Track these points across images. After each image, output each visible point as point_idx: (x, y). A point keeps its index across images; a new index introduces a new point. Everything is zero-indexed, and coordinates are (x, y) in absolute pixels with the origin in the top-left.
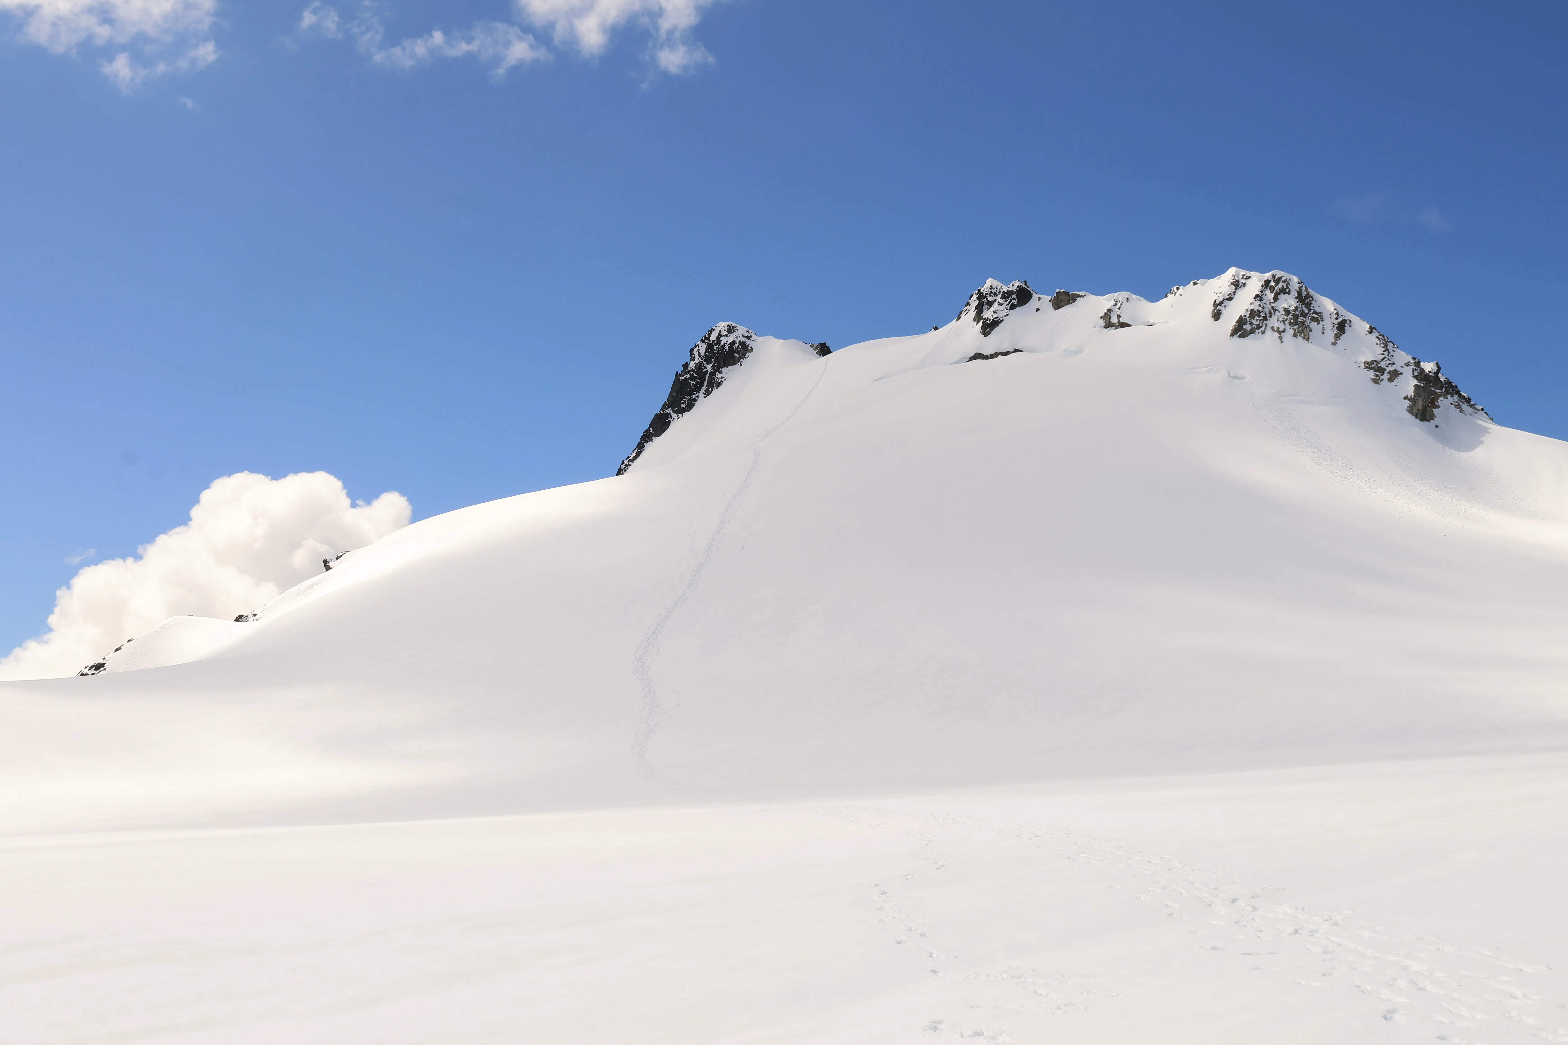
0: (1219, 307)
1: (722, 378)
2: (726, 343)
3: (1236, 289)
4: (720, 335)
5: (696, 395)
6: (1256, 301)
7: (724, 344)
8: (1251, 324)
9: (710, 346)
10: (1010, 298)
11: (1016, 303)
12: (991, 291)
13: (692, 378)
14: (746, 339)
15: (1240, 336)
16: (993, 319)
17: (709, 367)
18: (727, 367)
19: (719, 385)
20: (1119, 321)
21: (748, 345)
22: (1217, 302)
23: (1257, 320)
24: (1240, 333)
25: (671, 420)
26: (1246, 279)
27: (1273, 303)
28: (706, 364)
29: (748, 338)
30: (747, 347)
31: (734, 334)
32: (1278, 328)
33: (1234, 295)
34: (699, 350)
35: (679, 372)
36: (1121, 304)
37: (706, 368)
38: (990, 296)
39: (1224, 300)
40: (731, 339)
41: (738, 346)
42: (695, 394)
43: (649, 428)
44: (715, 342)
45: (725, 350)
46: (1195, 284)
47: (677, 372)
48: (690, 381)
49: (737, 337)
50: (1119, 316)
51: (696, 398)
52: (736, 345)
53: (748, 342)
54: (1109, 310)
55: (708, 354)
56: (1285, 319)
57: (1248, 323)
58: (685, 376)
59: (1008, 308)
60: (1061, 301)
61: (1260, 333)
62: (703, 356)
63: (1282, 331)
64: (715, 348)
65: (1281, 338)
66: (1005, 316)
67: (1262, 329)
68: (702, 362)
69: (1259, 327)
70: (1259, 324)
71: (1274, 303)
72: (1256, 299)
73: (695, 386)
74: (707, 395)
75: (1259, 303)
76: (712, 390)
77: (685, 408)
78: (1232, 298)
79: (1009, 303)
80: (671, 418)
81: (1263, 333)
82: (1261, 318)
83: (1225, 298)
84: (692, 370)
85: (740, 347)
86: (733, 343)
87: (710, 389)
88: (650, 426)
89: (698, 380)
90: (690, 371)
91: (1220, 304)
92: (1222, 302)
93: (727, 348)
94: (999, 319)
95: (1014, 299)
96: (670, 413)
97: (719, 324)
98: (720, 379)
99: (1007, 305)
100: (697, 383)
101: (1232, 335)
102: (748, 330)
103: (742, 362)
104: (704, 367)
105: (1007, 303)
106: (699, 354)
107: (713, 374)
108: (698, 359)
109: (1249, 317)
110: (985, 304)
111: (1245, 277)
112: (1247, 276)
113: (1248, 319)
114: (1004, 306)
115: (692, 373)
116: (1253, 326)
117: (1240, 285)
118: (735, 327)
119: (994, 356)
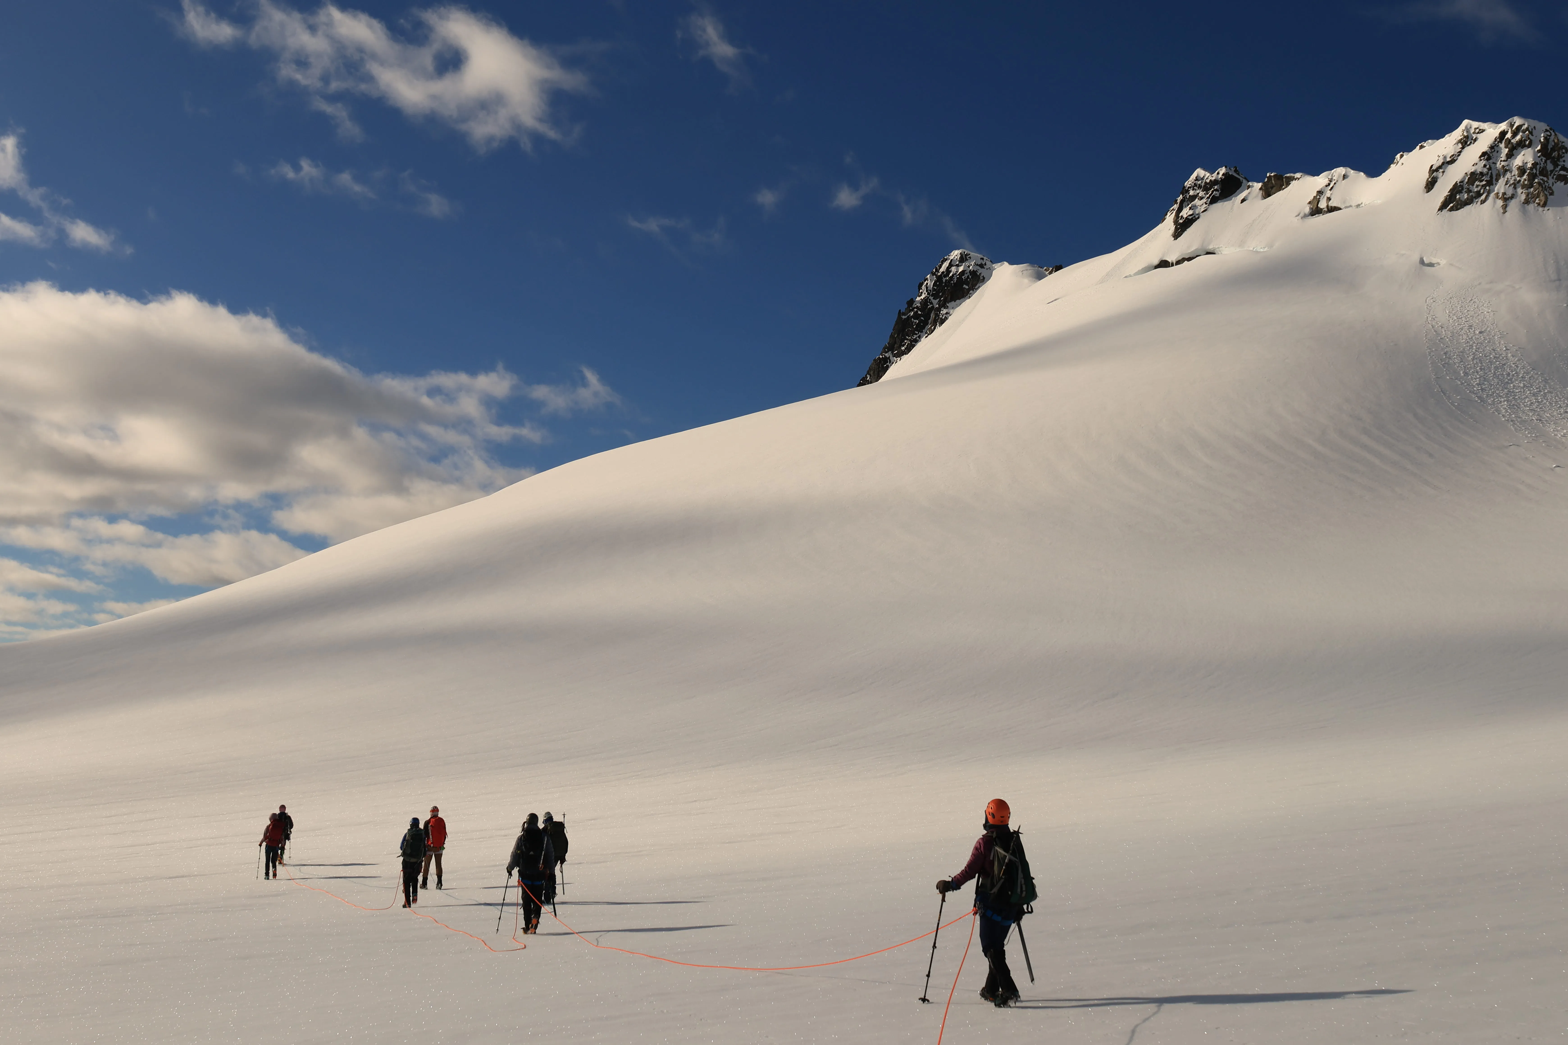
0: (1435, 174)
1: (947, 313)
2: (956, 274)
3: (1463, 148)
4: (951, 265)
5: (918, 335)
6: (1481, 160)
7: (953, 275)
8: (1469, 191)
9: (939, 279)
10: (1212, 189)
11: (1218, 195)
12: (1195, 184)
13: (916, 316)
14: (978, 268)
15: (1451, 210)
16: (1186, 218)
17: (935, 302)
18: (955, 301)
19: (942, 322)
20: (1328, 206)
21: (980, 274)
22: (1434, 168)
23: (1477, 186)
24: (1452, 205)
25: (890, 365)
26: (1478, 133)
27: (1504, 161)
28: (933, 299)
29: (982, 266)
30: (979, 277)
31: (967, 263)
32: (1504, 194)
33: (1459, 155)
34: (927, 284)
35: (903, 310)
36: (1335, 183)
37: (931, 303)
38: (1193, 190)
39: (1443, 164)
40: (961, 269)
41: (968, 277)
42: (916, 334)
43: (866, 375)
44: (945, 273)
45: (952, 282)
46: (1422, 147)
47: (900, 310)
48: (912, 319)
49: (969, 267)
50: (1329, 199)
51: (918, 339)
52: (966, 276)
53: (980, 271)
54: (1320, 193)
55: (936, 288)
56: (1516, 182)
57: (1463, 191)
58: (909, 314)
59: (1208, 202)
60: (1272, 188)
61: (1479, 203)
62: (930, 291)
63: (1509, 198)
64: (944, 281)
65: (1505, 207)
66: (1203, 212)
67: (1483, 197)
68: (928, 297)
69: (1479, 194)
70: (1480, 191)
71: (1506, 161)
72: (1482, 158)
73: (918, 325)
74: (928, 335)
75: (1484, 163)
76: (935, 328)
77: (905, 350)
78: (1455, 160)
79: (1210, 195)
80: (890, 363)
81: (1483, 202)
82: (1484, 183)
83: (1446, 162)
84: (917, 307)
85: (970, 277)
86: (963, 272)
87: (933, 328)
88: (868, 373)
89: (922, 318)
90: (914, 308)
91: (1437, 170)
92: (1440, 167)
93: (955, 280)
94: (1194, 217)
95: (1216, 190)
96: (889, 357)
97: (952, 254)
98: (945, 315)
99: (1208, 198)
100: (921, 321)
101: (1441, 209)
102: (982, 257)
103: (971, 294)
104: (930, 302)
105: (1208, 196)
106: (927, 288)
107: (939, 310)
108: (925, 294)
109: (1467, 183)
110: (1186, 200)
111: (1477, 130)
112: (1480, 130)
113: (1466, 186)
114: (1204, 200)
115: (915, 309)
116: (1471, 194)
117: (1468, 143)
118: (969, 254)
119: (1178, 262)
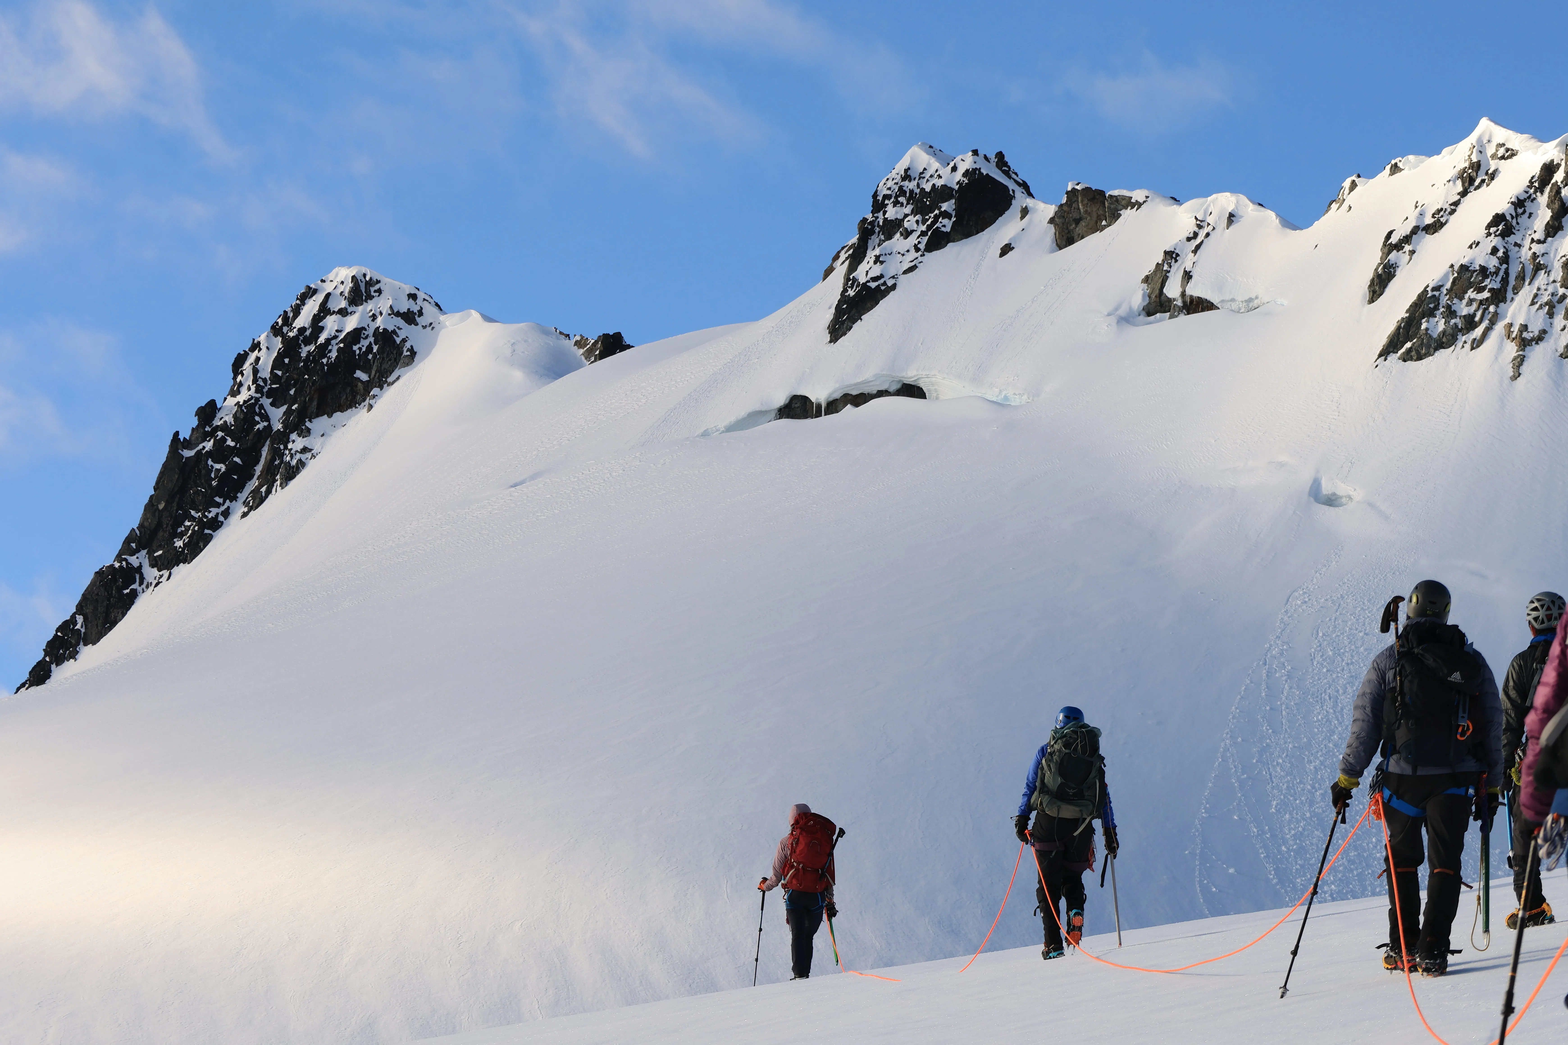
0: (1393, 256)
1: (305, 450)
2: (335, 337)
3: (1464, 193)
4: (324, 311)
5: (223, 508)
6: (1489, 234)
7: (328, 341)
8: (1451, 313)
9: (291, 347)
10: (937, 212)
11: (948, 229)
12: (901, 188)
13: (220, 453)
14: (400, 322)
15: (1406, 358)
16: (864, 284)
17: (277, 416)
18: (330, 416)
19: (291, 473)
20: (1183, 294)
21: (404, 341)
22: (1394, 240)
23: (1471, 301)
24: (1408, 345)
25: (140, 589)
26: (1503, 158)
27: (1539, 242)
28: (272, 404)
29: (410, 318)
30: (399, 348)
31: (370, 306)
32: (1524, 328)
33: (1453, 212)
34: (258, 359)
35: (185, 434)
36: (1208, 235)
37: (266, 418)
38: (896, 203)
39: (1415, 230)
40: (351, 323)
41: (370, 348)
42: (218, 505)
43: (73, 617)
44: (308, 333)
45: (325, 361)
46: (1395, 169)
47: (177, 434)
48: (210, 462)
49: (374, 317)
50: (1187, 276)
51: (221, 518)
52: (365, 343)
53: (405, 331)
54: (1171, 256)
55: (279, 373)
56: (1556, 298)
57: (1438, 313)
58: (201, 447)
59: (922, 246)
60: (1077, 221)
61: (1468, 346)
62: (265, 380)
63: (1532, 339)
64: (304, 355)
65: (1519, 362)
66: (905, 272)
67: (1478, 332)
68: (257, 400)
69: (1470, 323)
70: (1474, 315)
71: (1544, 242)
72: (1492, 230)
73: (223, 478)
74: (251, 509)
75: (1493, 244)
76: (268, 492)
77: (183, 549)
78: (1442, 225)
79: (929, 227)
80: (141, 584)
81: (1477, 344)
82: (1486, 294)
83: (1422, 226)
84: (224, 427)
85: (375, 348)
86: (356, 335)
87: (263, 489)
88: (80, 609)
89: (237, 459)
90: (217, 428)
91: (1398, 247)
92: (1407, 239)
93: (334, 355)
94: (885, 283)
95: (946, 215)
96: (140, 567)
97: (332, 274)
98: (298, 456)
99: (923, 234)
100: (232, 468)
101: (1385, 353)
102: (414, 291)
103: (374, 396)
104: (260, 415)
105: (924, 228)
106: (255, 371)
107: (283, 438)
108: (249, 389)
109: (1449, 291)
110: (877, 230)
111: (1501, 151)
112: (1507, 150)
113: (1444, 300)
114: (913, 239)
115: (220, 434)
116: (1453, 321)
117: (1477, 183)
118: (378, 282)
119: (833, 407)
